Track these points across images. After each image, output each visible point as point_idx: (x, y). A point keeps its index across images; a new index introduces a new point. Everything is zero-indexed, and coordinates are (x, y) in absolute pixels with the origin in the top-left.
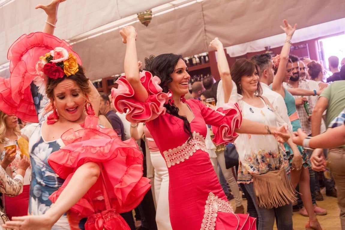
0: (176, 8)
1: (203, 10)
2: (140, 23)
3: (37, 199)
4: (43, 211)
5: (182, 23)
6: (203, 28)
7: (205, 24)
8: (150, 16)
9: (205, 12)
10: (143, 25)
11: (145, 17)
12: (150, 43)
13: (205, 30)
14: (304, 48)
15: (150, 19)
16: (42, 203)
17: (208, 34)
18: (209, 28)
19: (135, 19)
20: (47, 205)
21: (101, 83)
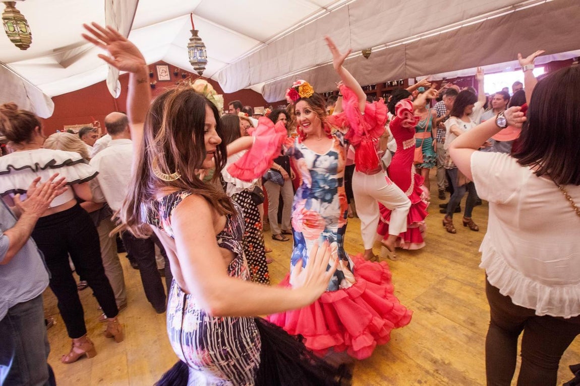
0: (387, 47)
1: (405, 50)
2: (363, 56)
3: (319, 200)
4: (325, 207)
5: (390, 58)
6: (404, 63)
7: (406, 59)
8: (370, 52)
9: (407, 51)
10: (365, 58)
11: (367, 52)
12: (367, 70)
13: (406, 64)
14: (470, 80)
15: (370, 54)
16: (325, 202)
17: (407, 66)
18: (409, 63)
19: (360, 53)
20: (329, 203)
21: (332, 93)
